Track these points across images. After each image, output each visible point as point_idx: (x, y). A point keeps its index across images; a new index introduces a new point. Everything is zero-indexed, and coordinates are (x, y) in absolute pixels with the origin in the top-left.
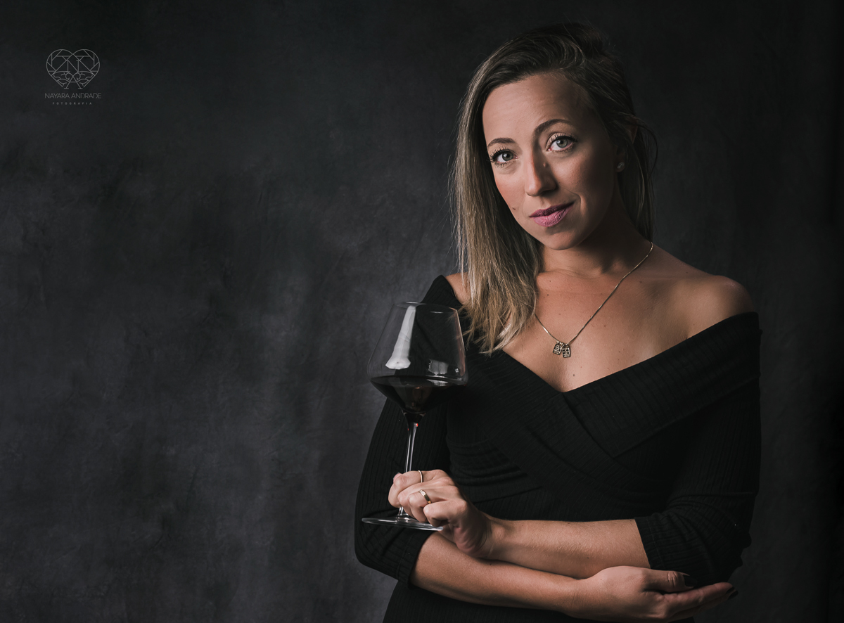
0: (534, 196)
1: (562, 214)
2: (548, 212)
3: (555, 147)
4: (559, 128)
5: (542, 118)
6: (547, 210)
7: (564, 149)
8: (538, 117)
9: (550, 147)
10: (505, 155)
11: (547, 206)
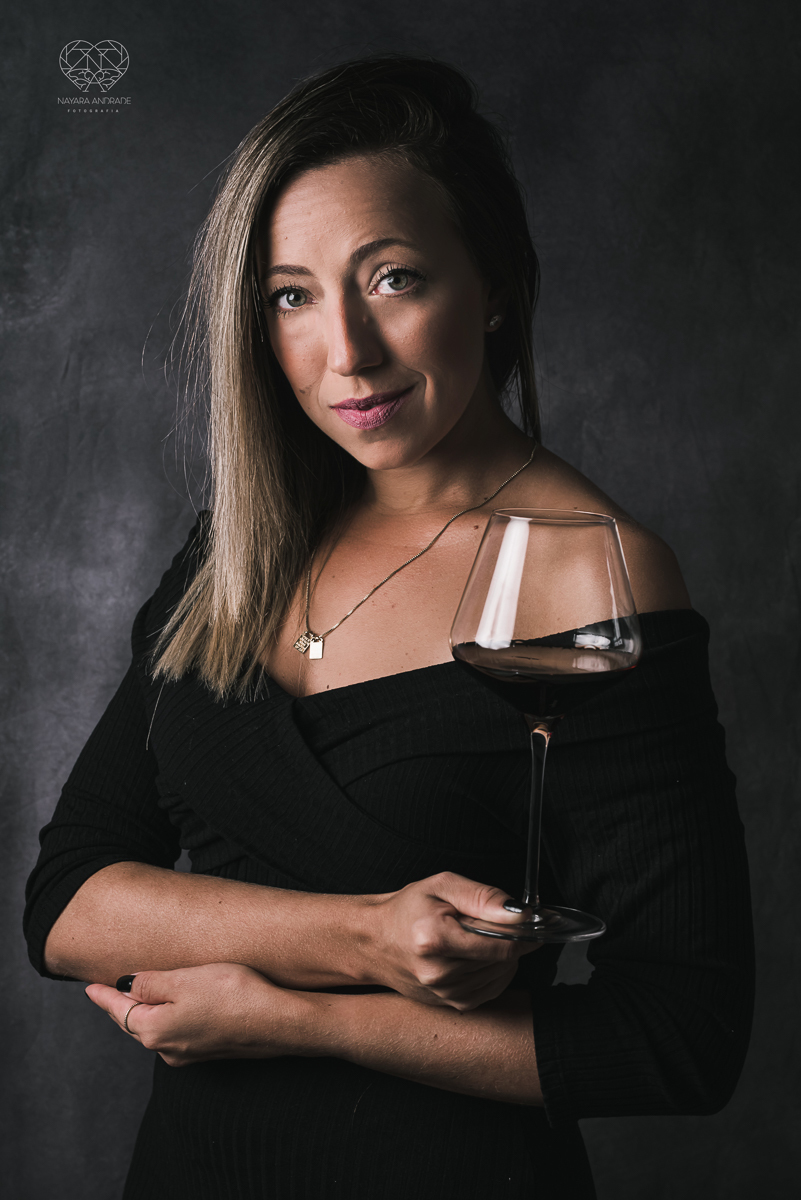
0: (344, 375)
1: (392, 408)
2: (365, 405)
3: (385, 288)
4: (394, 256)
5: (365, 235)
6: (366, 400)
7: (402, 292)
8: (357, 234)
9: (376, 288)
10: (292, 297)
11: (366, 392)
